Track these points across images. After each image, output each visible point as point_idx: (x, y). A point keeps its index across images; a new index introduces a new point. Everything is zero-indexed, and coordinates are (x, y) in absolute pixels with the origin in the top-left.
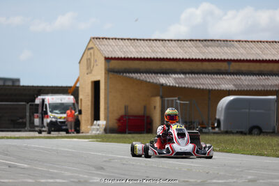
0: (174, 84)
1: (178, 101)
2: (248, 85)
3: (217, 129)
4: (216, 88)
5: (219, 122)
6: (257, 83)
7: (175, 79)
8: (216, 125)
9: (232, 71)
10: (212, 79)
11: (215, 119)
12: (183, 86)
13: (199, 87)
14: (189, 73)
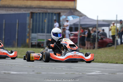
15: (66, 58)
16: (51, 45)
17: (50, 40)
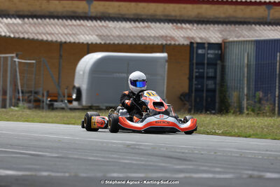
0: (8, 34)
1: (16, 60)
2: (119, 36)
3: (75, 104)
4: (72, 40)
5: (79, 92)
6: (133, 33)
7: (8, 25)
8: (74, 97)
9: (94, 15)
10: (65, 26)
11: (74, 87)
12: (22, 36)
13: (45, 38)
14: (28, 17)
15: (145, 126)
16: (127, 101)
17: (127, 92)
